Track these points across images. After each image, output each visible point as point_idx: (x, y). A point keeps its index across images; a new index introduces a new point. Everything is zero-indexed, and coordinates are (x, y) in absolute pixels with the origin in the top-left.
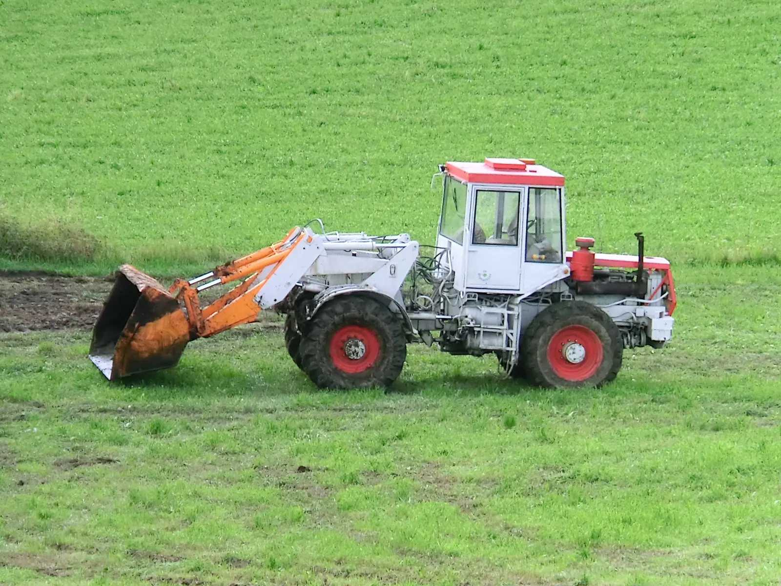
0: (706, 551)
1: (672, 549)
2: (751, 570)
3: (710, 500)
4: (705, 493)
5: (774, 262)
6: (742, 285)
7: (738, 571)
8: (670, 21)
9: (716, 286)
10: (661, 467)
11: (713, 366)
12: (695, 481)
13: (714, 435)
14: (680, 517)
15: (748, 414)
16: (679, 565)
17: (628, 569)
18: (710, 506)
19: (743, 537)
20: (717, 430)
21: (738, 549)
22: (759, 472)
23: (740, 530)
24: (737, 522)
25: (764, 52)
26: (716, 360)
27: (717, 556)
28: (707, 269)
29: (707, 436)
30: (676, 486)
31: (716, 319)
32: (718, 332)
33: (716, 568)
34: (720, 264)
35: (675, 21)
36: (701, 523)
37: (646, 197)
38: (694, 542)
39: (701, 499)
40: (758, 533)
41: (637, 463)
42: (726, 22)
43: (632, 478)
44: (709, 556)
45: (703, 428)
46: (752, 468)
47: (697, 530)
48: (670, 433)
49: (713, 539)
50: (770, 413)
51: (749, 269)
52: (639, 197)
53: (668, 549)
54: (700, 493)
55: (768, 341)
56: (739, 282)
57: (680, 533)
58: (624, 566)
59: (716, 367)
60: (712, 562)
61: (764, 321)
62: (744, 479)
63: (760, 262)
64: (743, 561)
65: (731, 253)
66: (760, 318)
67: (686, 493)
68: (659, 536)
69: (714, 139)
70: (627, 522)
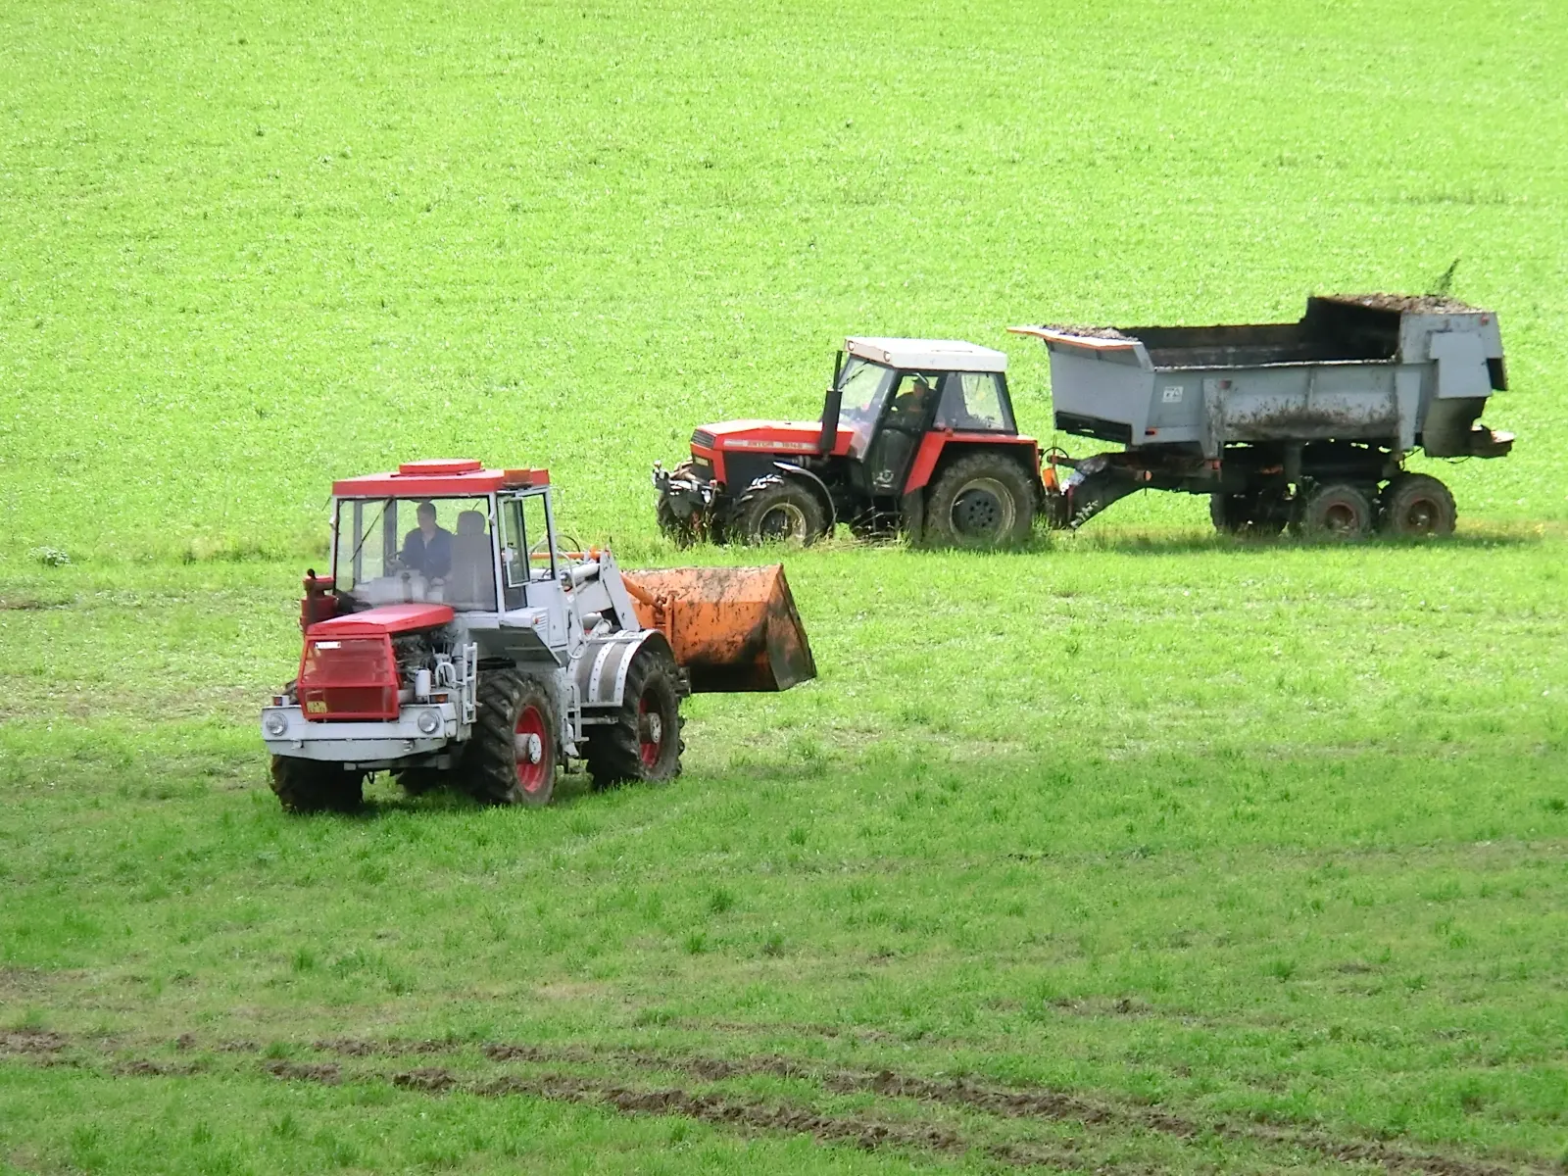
0: (133, 973)
1: (85, 970)
2: (194, 999)
3: (147, 899)
4: (141, 889)
5: (257, 556)
6: (211, 590)
7: (176, 999)
8: (123, 216)
9: (173, 592)
10: (81, 852)
11: (165, 706)
12: (126, 871)
13: (159, 805)
14: (99, 925)
15: (211, 774)
16: (92, 994)
17: (20, 1001)
18: (145, 908)
19: (186, 951)
20: (164, 797)
21: (176, 968)
22: (217, 856)
23: (184, 940)
24: (182, 929)
25: (255, 257)
26: (170, 698)
27: (147, 979)
28: (160, 569)
29: (150, 806)
30: (101, 879)
31: (171, 639)
32: (174, 658)
33: (146, 997)
34: (181, 561)
35: (129, 215)
36: (129, 932)
37: (80, 466)
38: (115, 958)
39: (133, 897)
40: (211, 944)
41: (46, 848)
42: (202, 216)
43: (38, 869)
44: (135, 979)
45: (144, 795)
46: (209, 852)
47: (123, 942)
48: (96, 803)
49: (146, 954)
50: (242, 771)
51: (224, 567)
52: (71, 467)
53: (79, 972)
54: (132, 889)
55: (243, 669)
56: (207, 585)
57: (98, 947)
58: (13, 997)
59: (169, 708)
60: (139, 988)
61: (239, 640)
62: (196, 868)
63: (237, 557)
64: (184, 986)
65: (198, 545)
66: (233, 636)
67: (114, 889)
68: (68, 953)
69: (180, 383)
70: (24, 933)
